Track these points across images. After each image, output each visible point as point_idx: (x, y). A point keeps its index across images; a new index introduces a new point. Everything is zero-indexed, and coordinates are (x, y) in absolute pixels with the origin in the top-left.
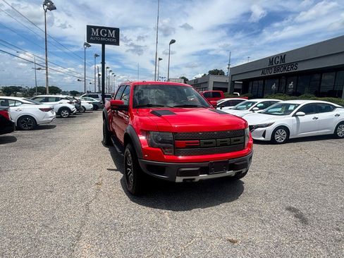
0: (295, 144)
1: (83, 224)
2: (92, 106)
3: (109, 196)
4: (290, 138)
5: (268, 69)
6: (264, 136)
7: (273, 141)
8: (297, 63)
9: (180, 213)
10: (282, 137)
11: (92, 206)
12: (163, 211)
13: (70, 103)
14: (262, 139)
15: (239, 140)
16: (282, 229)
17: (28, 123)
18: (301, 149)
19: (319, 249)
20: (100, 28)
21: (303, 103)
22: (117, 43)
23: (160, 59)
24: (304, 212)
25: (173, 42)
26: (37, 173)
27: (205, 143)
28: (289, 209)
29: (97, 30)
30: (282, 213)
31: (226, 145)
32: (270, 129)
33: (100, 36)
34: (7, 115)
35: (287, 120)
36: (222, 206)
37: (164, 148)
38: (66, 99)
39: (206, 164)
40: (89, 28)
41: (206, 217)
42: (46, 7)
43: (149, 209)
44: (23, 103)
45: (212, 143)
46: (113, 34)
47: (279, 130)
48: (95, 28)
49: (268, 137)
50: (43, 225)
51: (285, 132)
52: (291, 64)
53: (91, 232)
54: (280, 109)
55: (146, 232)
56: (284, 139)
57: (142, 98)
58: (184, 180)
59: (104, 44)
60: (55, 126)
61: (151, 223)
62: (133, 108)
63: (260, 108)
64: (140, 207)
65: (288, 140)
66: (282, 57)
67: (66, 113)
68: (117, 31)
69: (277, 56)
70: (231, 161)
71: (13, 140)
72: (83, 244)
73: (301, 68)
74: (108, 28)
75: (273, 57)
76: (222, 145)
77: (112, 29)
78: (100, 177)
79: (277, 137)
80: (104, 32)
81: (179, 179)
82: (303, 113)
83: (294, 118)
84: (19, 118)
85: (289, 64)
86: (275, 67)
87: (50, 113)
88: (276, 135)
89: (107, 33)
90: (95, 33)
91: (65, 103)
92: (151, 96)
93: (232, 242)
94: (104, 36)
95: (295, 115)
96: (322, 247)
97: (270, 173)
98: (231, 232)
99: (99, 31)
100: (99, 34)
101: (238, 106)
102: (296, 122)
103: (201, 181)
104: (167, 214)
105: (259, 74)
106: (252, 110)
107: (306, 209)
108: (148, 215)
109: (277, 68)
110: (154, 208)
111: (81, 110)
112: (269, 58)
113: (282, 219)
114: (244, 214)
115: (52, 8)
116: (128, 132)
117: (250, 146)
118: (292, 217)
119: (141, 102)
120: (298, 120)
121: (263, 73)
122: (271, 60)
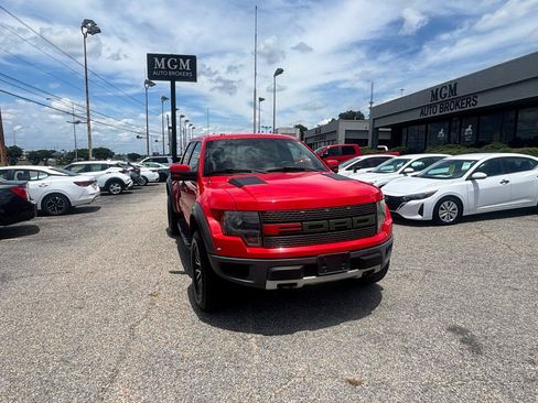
0: (473, 224)
1: (122, 358)
2: (157, 175)
3: (167, 313)
4: (464, 214)
5: (430, 106)
6: (421, 212)
7: (436, 221)
8: (475, 95)
9: (275, 338)
10: (450, 213)
11: (140, 330)
12: (249, 336)
13: (123, 172)
14: (419, 217)
15: (367, 220)
16: (437, 361)
17: (58, 205)
18: (482, 232)
19: (497, 394)
20: (167, 57)
21: (482, 157)
22: (193, 78)
23: (261, 100)
24: (478, 333)
25: (280, 72)
26: (63, 280)
27: (311, 227)
28: (453, 329)
29: (163, 59)
30: (441, 337)
31: (345, 228)
32: (430, 202)
33: (168, 69)
34: (24, 192)
35: (457, 186)
36: (344, 326)
37: (247, 236)
38: (117, 165)
39: (313, 260)
40: (151, 58)
41: (315, 344)
42: (85, 30)
43: (227, 333)
44: (49, 175)
45: (322, 226)
46: (186, 65)
47: (446, 203)
48: (160, 57)
49: (428, 215)
50: (62, 359)
51: (455, 206)
52: (467, 97)
53: (134, 369)
54: (446, 170)
55: (219, 369)
56: (455, 216)
57: (222, 160)
58: (278, 285)
59: (173, 80)
60: (99, 208)
61: (228, 355)
62: (204, 176)
63: (416, 169)
64: (214, 329)
65: (461, 218)
66: (452, 87)
67: (117, 187)
68: (193, 59)
69: (443, 86)
70: (353, 255)
71: (34, 230)
72: (119, 388)
73: (483, 102)
74: (178, 57)
75: (437, 88)
76: (339, 229)
77: (185, 58)
78: (158, 283)
79: (443, 214)
80: (173, 63)
81: (271, 285)
82: (484, 175)
83: (470, 182)
84: (45, 197)
85: (463, 98)
86: (441, 103)
87: (90, 189)
88: (440, 212)
89: (178, 63)
90: (160, 64)
91: (115, 173)
92: (238, 156)
93: (354, 383)
94: (172, 69)
95: (470, 178)
96: (502, 391)
97: (427, 272)
98: (353, 368)
99: (166, 62)
100: (166, 65)
101: (382, 166)
102: (472, 189)
103: (306, 287)
104: (253, 340)
105: (416, 116)
106: (403, 172)
107: (480, 329)
108: (224, 340)
109: (444, 105)
110: (236, 331)
111: (140, 182)
112: (431, 90)
113: (439, 346)
114: (377, 339)
115: (95, 30)
116: (195, 213)
117: (387, 229)
118: (456, 343)
119: (219, 165)
120: (476, 185)
121: (422, 113)
122: (435, 93)
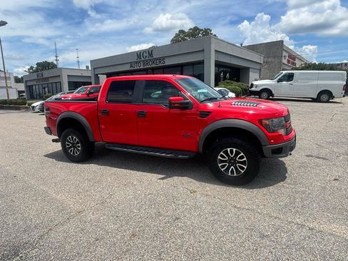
5: (136, 62)
8: (164, 58)
28: (308, 156)
52: (159, 59)
62: (200, 103)
66: (150, 52)
69: (144, 51)
73: (169, 62)
75: (140, 52)
85: (157, 59)
86: (143, 61)
93: (337, 180)
105: (127, 68)
109: (145, 62)
112: (136, 52)
121: (131, 66)
122: (139, 54)
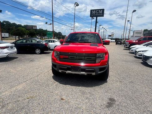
9: (61, 85)
11: (40, 75)
16: (91, 104)
20: (96, 10)
24: (117, 103)
25: (135, 11)
27: (71, 58)
28: (110, 99)
33: (96, 14)
40: (91, 11)
42: (75, 5)
44: (56, 41)
45: (74, 58)
46: (101, 12)
48: (94, 10)
58: (62, 71)
59: (97, 17)
61: (47, 85)
64: (52, 79)
68: (103, 10)
70: (82, 68)
77: (101, 10)
80: (97, 12)
89: (99, 12)
90: (93, 12)
93: (62, 99)
94: (97, 14)
98: (67, 96)
99: (95, 11)
104: (56, 83)
114: (84, 93)
115: (78, 5)
118: (105, 102)
